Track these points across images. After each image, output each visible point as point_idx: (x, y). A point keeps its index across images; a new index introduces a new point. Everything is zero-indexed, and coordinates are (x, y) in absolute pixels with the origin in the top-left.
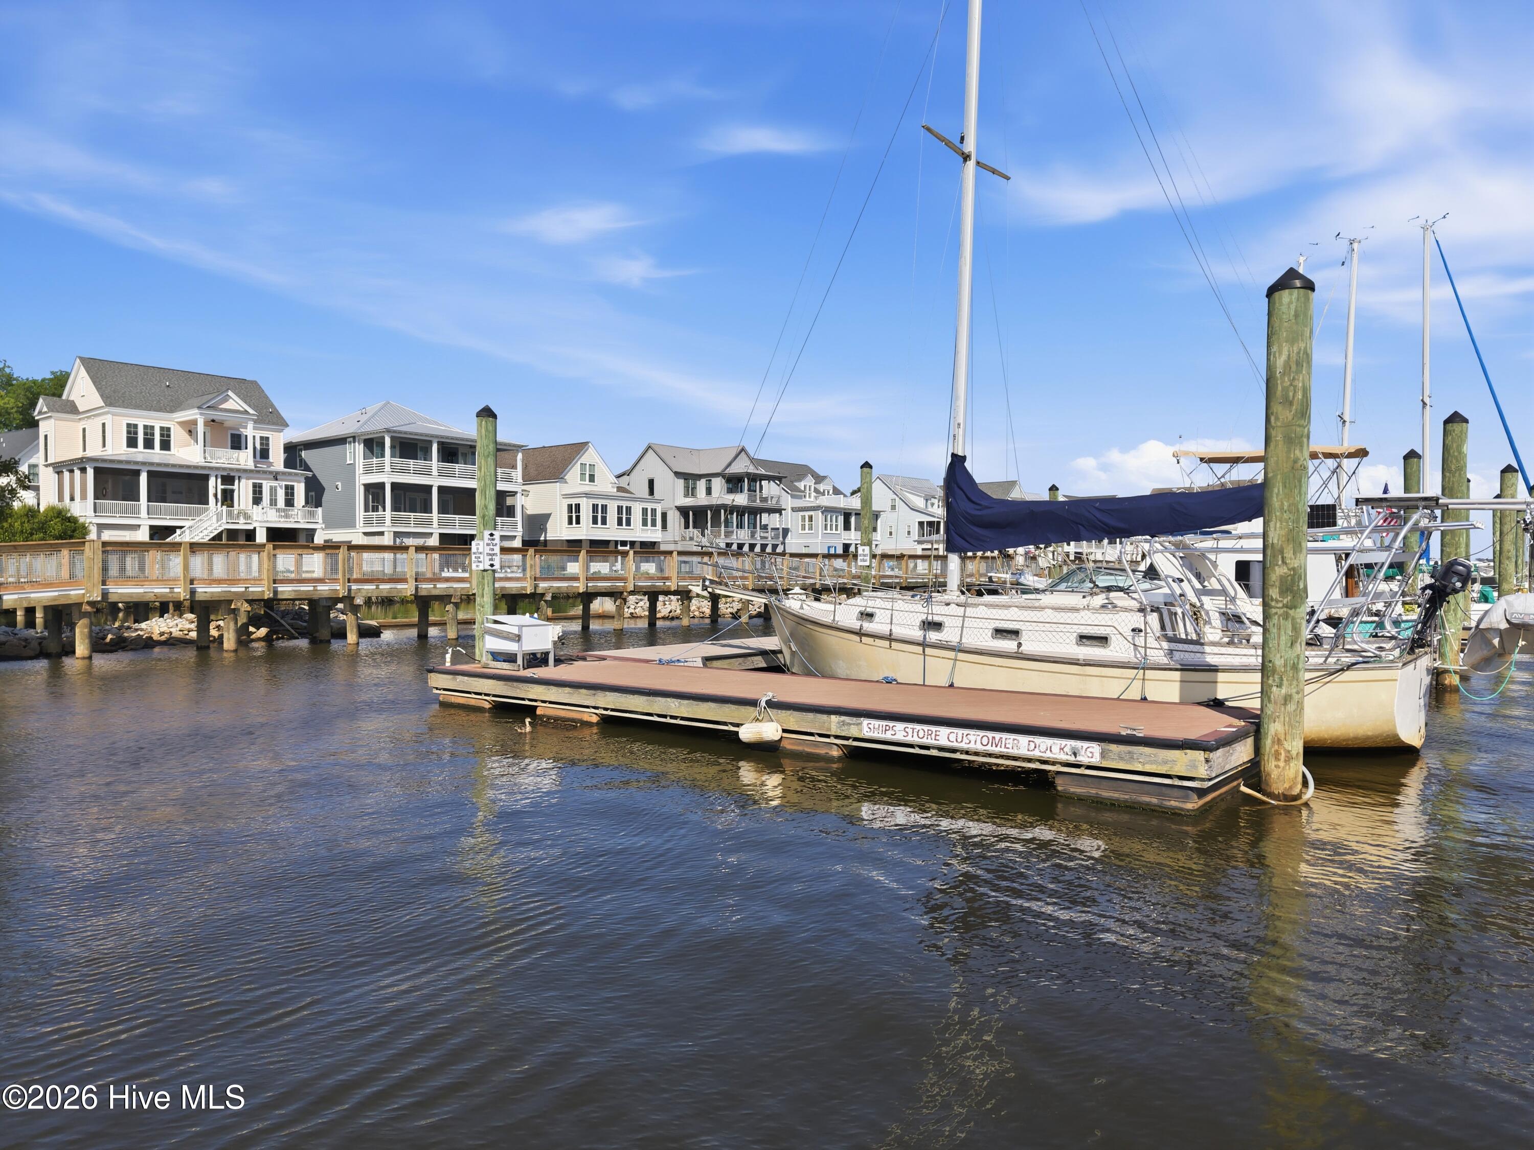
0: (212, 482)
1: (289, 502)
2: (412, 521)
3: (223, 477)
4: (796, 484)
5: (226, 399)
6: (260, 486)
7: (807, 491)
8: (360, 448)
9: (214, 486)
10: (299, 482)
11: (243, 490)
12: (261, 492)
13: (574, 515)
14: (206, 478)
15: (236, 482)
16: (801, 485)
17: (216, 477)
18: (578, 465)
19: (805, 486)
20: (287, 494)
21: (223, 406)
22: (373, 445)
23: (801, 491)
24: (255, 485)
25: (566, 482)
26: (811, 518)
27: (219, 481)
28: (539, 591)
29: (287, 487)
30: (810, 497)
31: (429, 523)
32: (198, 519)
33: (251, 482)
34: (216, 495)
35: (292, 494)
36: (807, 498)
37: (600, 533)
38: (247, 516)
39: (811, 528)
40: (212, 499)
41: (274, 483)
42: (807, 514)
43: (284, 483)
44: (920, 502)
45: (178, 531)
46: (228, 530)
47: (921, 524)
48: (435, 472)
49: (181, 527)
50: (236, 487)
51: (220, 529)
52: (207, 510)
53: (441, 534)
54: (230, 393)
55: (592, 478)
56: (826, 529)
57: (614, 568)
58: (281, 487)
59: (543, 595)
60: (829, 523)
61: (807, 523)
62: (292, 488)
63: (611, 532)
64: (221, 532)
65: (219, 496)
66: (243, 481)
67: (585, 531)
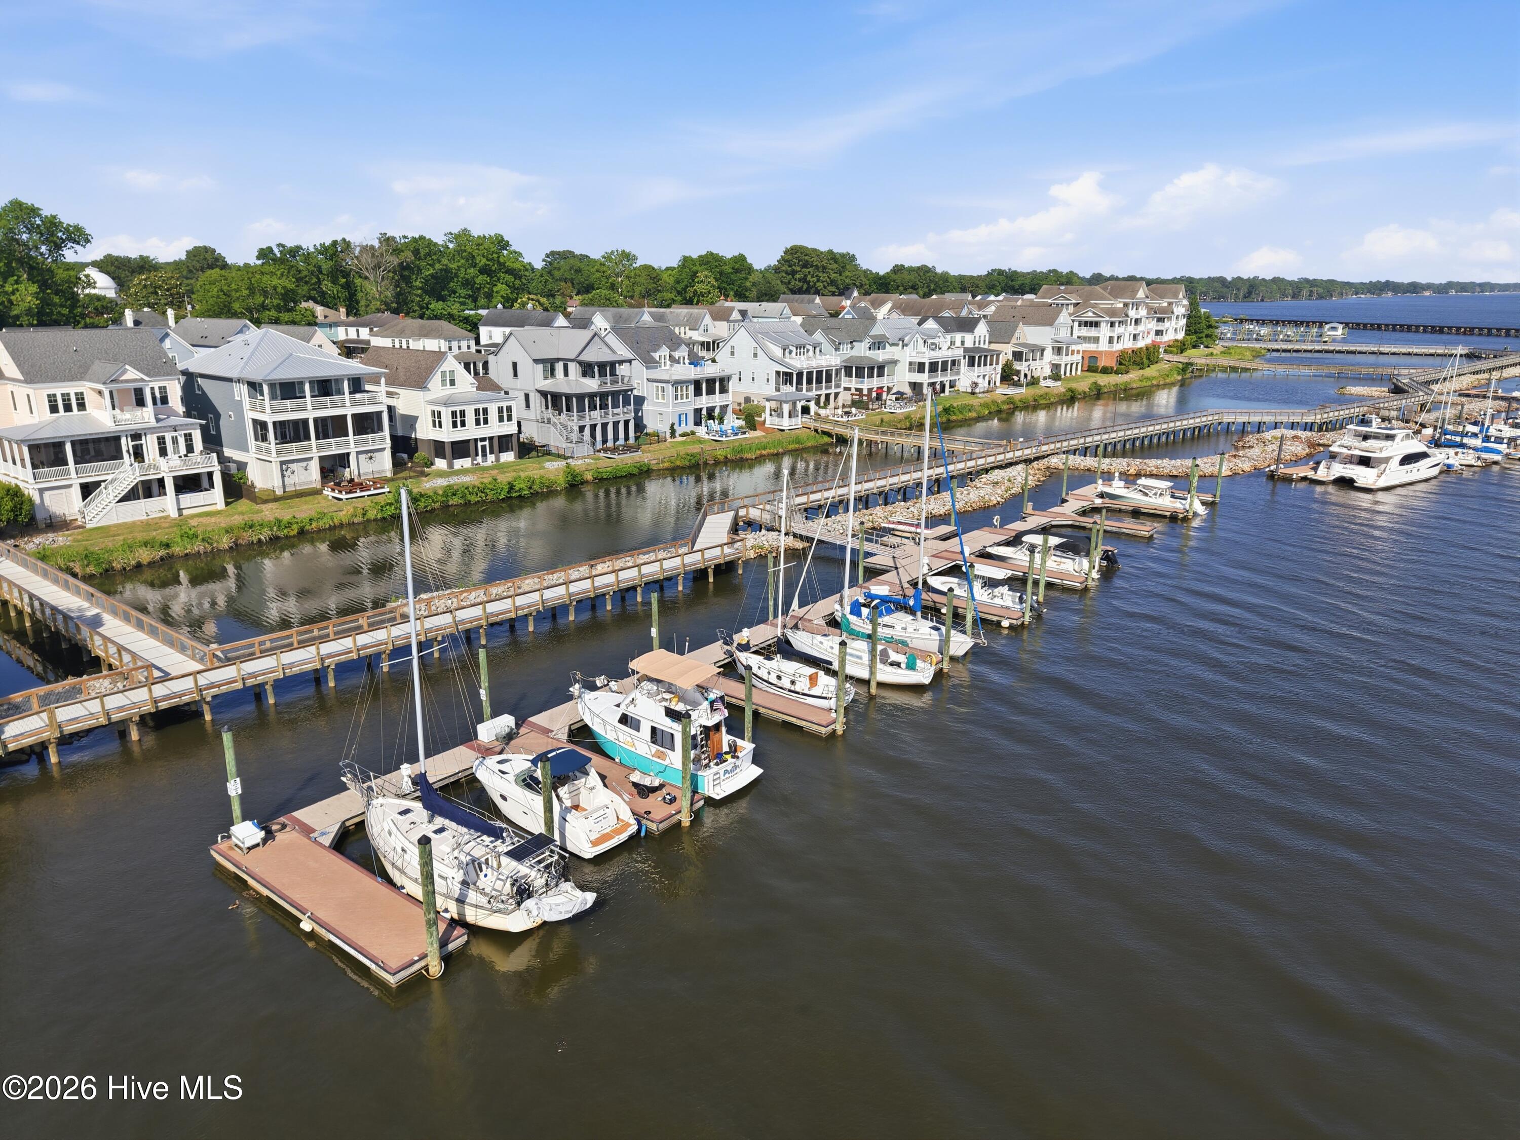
0: (123, 441)
1: (190, 449)
2: (294, 450)
3: (131, 436)
4: (652, 354)
5: (125, 371)
6: (163, 438)
7: (663, 361)
8: (245, 388)
9: (126, 444)
10: (195, 429)
11: (150, 445)
12: (164, 443)
13: (437, 420)
14: (117, 439)
15: (143, 438)
16: (656, 356)
17: (127, 436)
18: (439, 373)
19: (660, 357)
20: (186, 441)
21: (123, 378)
22: (254, 386)
23: (658, 362)
24: (158, 438)
25: (429, 390)
26: (663, 389)
27: (129, 439)
28: (326, 664)
29: (185, 435)
30: (665, 366)
31: (309, 449)
32: (117, 471)
33: (155, 436)
34: (128, 451)
35: (191, 440)
36: (663, 367)
37: (460, 435)
38: (156, 467)
39: (663, 398)
40: (125, 455)
41: (174, 434)
42: (660, 385)
43: (183, 432)
44: (778, 352)
45: (103, 485)
46: (143, 482)
47: (778, 373)
48: (309, 407)
49: (104, 481)
50: (143, 442)
51: (136, 481)
52: (123, 464)
53: (320, 457)
54: (127, 367)
55: (452, 383)
56: (676, 398)
57: (475, 462)
58: (181, 436)
59: (329, 666)
60: (679, 393)
61: (660, 392)
62: (190, 435)
63: (470, 432)
64: (137, 484)
65: (131, 451)
66: (149, 436)
67: (447, 434)
